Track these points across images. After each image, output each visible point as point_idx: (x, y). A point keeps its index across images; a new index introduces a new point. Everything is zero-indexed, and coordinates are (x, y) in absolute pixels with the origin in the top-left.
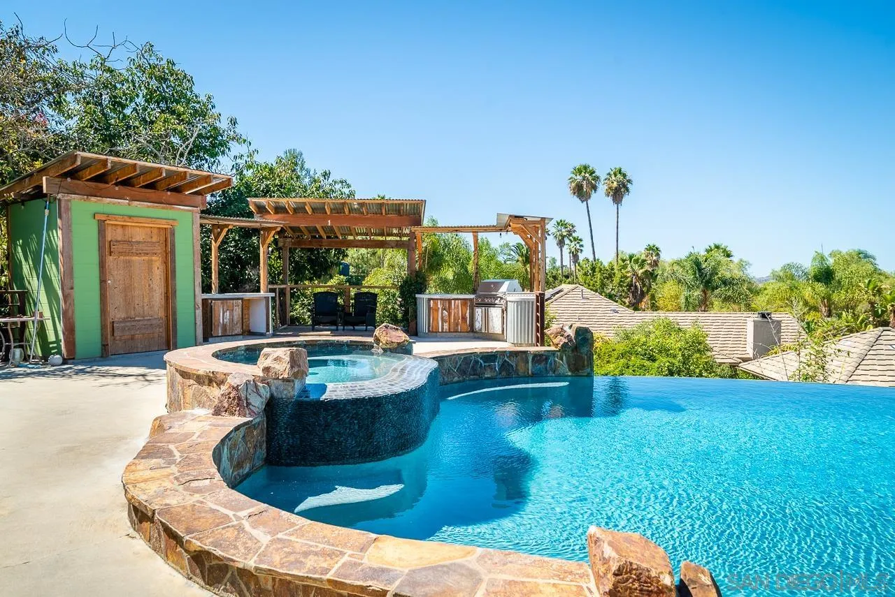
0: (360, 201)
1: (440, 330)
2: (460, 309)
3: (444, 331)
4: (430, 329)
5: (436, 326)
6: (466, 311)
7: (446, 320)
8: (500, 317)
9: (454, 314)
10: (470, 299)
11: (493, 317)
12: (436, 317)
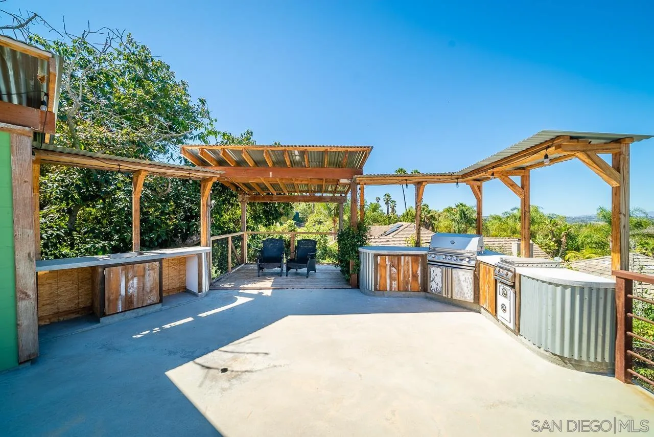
0: (302, 149)
1: (388, 289)
2: (410, 265)
3: (393, 290)
4: (378, 288)
5: (383, 284)
6: (418, 268)
7: (395, 277)
8: (471, 282)
9: (404, 272)
10: (422, 256)
11: (459, 280)
12: (383, 275)
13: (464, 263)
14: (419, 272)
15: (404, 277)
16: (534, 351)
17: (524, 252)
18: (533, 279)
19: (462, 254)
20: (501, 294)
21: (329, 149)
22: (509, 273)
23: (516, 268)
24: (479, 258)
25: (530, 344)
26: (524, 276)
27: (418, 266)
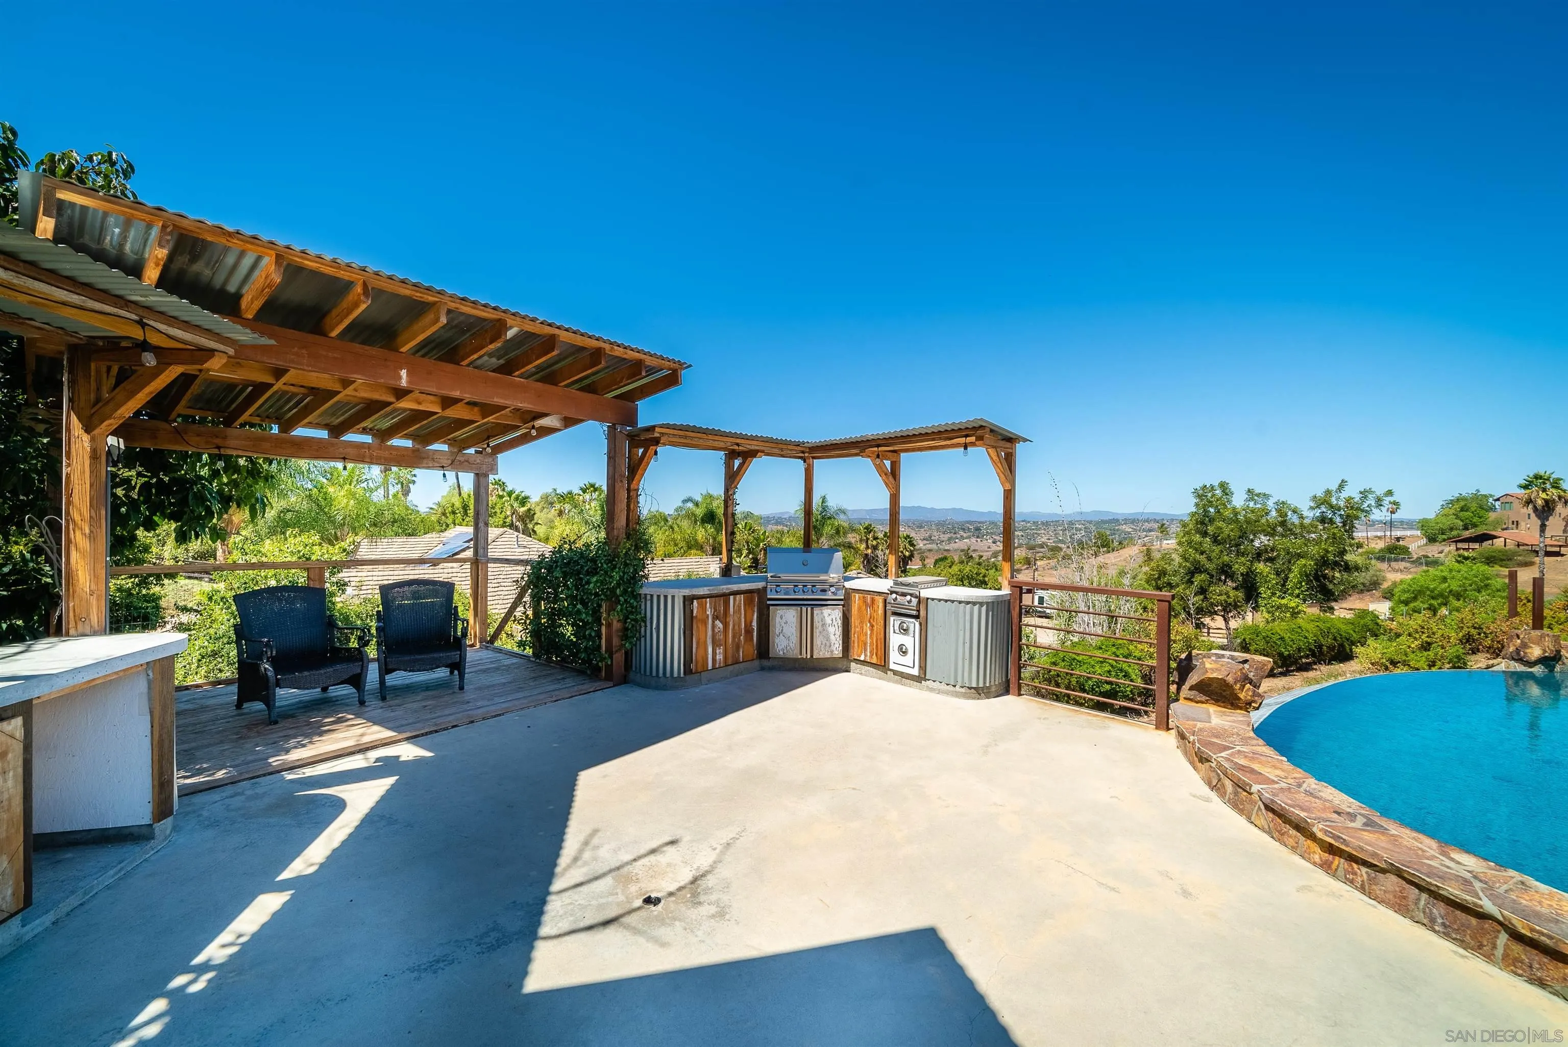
1: (710, 666)
2: (743, 612)
3: (717, 666)
4: (693, 666)
5: (703, 658)
6: (753, 615)
7: (720, 640)
8: (839, 624)
9: (734, 626)
10: (758, 591)
11: (824, 625)
12: (702, 637)
13: (829, 595)
14: (755, 624)
15: (734, 637)
16: (947, 693)
17: (894, 570)
18: (946, 601)
19: (824, 582)
20: (897, 631)
21: (607, 346)
22: (913, 599)
23: (921, 591)
24: (848, 585)
25: (943, 687)
26: (933, 599)
27: (754, 611)
